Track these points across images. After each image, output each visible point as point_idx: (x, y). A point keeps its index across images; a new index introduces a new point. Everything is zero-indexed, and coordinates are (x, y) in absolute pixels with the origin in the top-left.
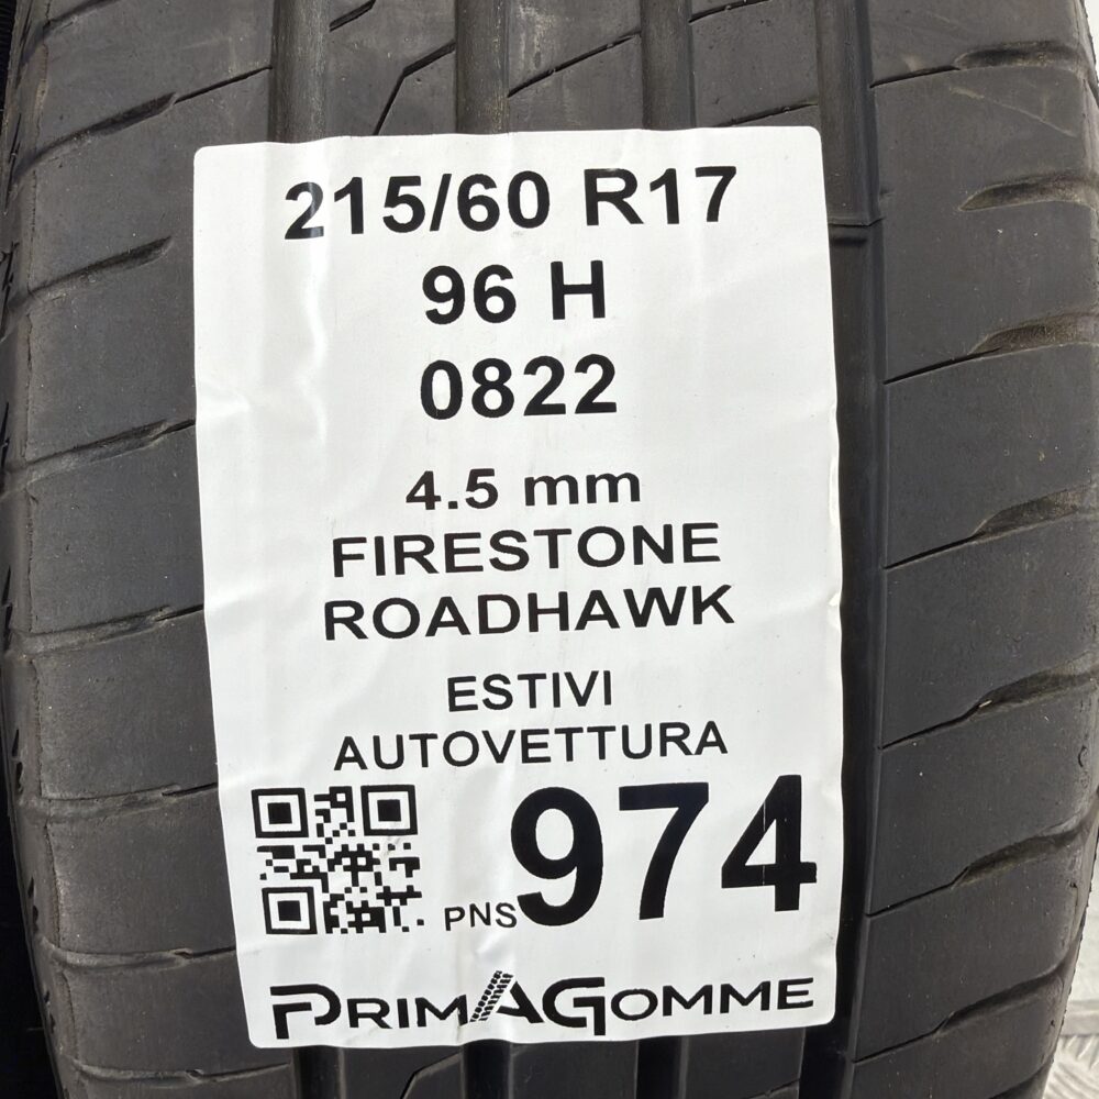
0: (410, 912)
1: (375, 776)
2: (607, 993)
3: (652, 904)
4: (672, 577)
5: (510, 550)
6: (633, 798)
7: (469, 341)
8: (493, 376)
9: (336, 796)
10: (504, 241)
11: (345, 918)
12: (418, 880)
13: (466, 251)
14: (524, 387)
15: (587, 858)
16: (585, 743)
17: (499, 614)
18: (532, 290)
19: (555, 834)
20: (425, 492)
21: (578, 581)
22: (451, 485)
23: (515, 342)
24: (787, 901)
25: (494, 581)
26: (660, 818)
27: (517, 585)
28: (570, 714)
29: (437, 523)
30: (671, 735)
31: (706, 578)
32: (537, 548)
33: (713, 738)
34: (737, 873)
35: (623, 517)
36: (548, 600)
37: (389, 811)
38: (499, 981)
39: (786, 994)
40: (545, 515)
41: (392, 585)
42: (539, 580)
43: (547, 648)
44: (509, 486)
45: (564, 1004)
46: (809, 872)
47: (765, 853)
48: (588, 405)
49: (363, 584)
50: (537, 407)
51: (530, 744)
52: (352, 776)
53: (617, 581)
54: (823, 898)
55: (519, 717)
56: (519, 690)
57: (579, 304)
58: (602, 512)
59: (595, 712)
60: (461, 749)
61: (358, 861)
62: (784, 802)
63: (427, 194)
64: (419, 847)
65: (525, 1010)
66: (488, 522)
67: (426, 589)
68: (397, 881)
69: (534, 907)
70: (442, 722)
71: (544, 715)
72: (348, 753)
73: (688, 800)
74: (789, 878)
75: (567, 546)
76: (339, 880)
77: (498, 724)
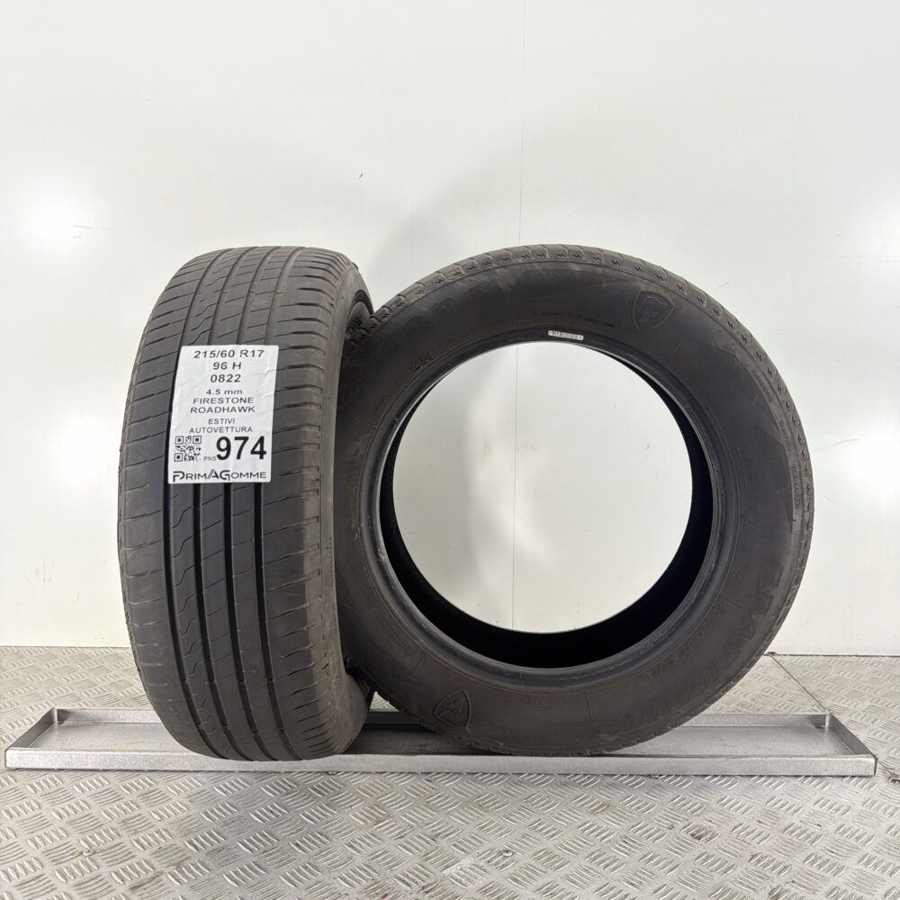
0: (198, 457)
1: (196, 434)
2: (230, 473)
3: (239, 457)
4: (245, 405)
5: (221, 401)
6: (237, 438)
7: (219, 372)
8: (222, 377)
9: (189, 437)
10: (227, 359)
11: (187, 458)
12: (201, 452)
13: (220, 360)
14: (226, 378)
15: (228, 448)
16: (230, 430)
17: (218, 410)
18: (230, 366)
19: (223, 444)
20: (209, 392)
21: (231, 405)
22: (213, 391)
23: (226, 372)
24: (261, 457)
25: (218, 405)
26: (241, 442)
27: (221, 405)
28: (228, 425)
29: (210, 397)
30: (244, 429)
31: (251, 405)
32: (225, 401)
33: (250, 429)
34: (253, 452)
35: (239, 396)
36: (226, 408)
37: (197, 440)
38: (212, 471)
39: (261, 475)
40: (227, 396)
41: (202, 405)
42: (225, 405)
43: (225, 415)
44: (222, 392)
45: (223, 475)
46: (265, 453)
47: (258, 449)
48: (236, 381)
49: (198, 405)
50: (228, 381)
51: (221, 430)
52: (192, 434)
53: (236, 406)
54: (268, 457)
55: (220, 425)
56: (220, 421)
57: (237, 368)
58: (236, 395)
59: (232, 425)
60: (210, 430)
61: (191, 448)
62: (261, 440)
63: (216, 353)
64: (201, 446)
65: (217, 476)
66: (218, 396)
67: (207, 406)
68: (197, 452)
69: (219, 457)
70: (207, 426)
71: (224, 425)
72: (192, 430)
73: (246, 439)
74: (262, 453)
75: (230, 400)
76: (187, 452)
77: (216, 426)
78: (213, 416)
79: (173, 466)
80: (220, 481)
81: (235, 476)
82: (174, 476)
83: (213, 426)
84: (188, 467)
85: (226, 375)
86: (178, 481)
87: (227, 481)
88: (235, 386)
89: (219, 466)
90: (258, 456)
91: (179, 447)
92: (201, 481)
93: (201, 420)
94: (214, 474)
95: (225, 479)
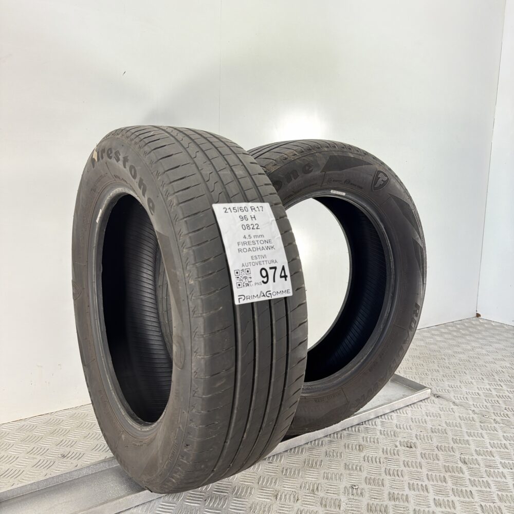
0: (251, 283)
1: (246, 268)
2: (271, 292)
3: (274, 281)
4: (269, 245)
5: (254, 243)
6: (271, 268)
9: (242, 270)
11: (245, 285)
12: (252, 280)
15: (267, 275)
16: (265, 262)
17: (254, 249)
19: (264, 273)
20: (245, 237)
21: (261, 246)
22: (247, 236)
24: (286, 280)
25: (253, 246)
26: (273, 270)
27: (255, 246)
28: (263, 259)
29: (247, 240)
30: (272, 261)
31: (272, 245)
32: (256, 242)
33: (276, 262)
34: (281, 277)
35: (263, 239)
36: (258, 248)
37: (248, 271)
38: (261, 292)
39: (287, 291)
40: (256, 239)
41: (244, 247)
42: (257, 246)
43: (260, 253)
44: (252, 236)
45: (268, 294)
46: (287, 276)
47: (283, 274)
49: (241, 247)
51: (260, 263)
52: (244, 268)
53: (264, 245)
54: (289, 278)
55: (258, 260)
56: (258, 257)
58: (261, 239)
59: (265, 259)
60: (254, 264)
61: (245, 278)
62: (283, 269)
63: (237, 209)
64: (251, 276)
65: (264, 296)
66: (251, 240)
67: (247, 247)
68: (250, 280)
69: (263, 282)
70: (252, 261)
71: (261, 260)
72: (243, 265)
73: (275, 268)
74: (285, 277)
75: (259, 242)
76: (244, 280)
78: (254, 254)
79: (237, 292)
80: (266, 298)
81: (274, 294)
82: (239, 299)
83: (255, 261)
84: (246, 291)
85: (250, 224)
86: (242, 302)
87: (270, 298)
88: (259, 232)
89: (264, 288)
90: (284, 279)
91: (238, 278)
92: (256, 300)
93: (247, 257)
94: (262, 295)
95: (269, 297)
